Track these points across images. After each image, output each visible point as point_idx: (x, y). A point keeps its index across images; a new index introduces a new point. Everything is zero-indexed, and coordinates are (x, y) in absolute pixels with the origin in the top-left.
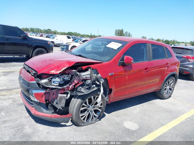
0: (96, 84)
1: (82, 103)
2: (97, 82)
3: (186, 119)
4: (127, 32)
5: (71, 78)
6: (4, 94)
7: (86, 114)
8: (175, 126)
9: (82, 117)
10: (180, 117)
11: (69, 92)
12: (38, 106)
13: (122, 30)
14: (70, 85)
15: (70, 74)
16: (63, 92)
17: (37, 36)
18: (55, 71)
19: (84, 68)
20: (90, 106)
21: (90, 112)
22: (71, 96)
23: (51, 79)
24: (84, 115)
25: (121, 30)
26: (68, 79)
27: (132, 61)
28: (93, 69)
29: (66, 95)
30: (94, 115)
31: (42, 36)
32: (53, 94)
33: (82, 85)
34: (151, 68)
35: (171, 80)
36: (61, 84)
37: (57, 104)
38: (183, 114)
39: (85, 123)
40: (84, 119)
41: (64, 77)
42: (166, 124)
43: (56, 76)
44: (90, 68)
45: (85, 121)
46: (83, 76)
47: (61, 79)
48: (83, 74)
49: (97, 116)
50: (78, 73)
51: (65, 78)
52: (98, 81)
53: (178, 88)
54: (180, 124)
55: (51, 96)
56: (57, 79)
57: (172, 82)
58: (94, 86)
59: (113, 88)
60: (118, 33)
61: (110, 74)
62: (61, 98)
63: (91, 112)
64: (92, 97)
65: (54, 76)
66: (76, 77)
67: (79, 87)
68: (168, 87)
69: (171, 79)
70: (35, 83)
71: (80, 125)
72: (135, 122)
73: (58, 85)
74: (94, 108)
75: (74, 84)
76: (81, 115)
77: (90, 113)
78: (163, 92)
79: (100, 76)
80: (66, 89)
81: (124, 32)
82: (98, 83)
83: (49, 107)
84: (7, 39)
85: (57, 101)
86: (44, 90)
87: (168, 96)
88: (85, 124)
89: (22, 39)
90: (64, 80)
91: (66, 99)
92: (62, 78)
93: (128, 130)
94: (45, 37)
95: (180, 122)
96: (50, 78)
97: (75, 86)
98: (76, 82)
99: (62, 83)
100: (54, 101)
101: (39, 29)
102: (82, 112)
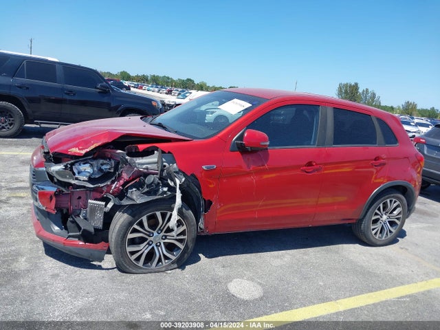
0: (168, 185)
1: (131, 224)
2: (169, 181)
3: (401, 297)
4: (367, 90)
5: (116, 168)
6: (22, 195)
7: (144, 249)
8: (356, 308)
9: (132, 253)
10: (388, 290)
11: (111, 197)
12: (44, 219)
13: (356, 84)
14: (113, 182)
15: (114, 159)
16: (98, 195)
17: (161, 91)
18: (79, 149)
19: (141, 147)
20: (155, 233)
21: (154, 245)
22: (114, 205)
23: (72, 165)
24: (139, 251)
25: (353, 84)
26: (110, 169)
27: (266, 141)
28: (163, 152)
29: (104, 203)
30: (164, 255)
31: (169, 92)
32: (80, 198)
33: (139, 186)
34: (325, 164)
35: (394, 200)
36: (95, 178)
37: (86, 219)
38: (402, 284)
39: (141, 268)
40: (138, 259)
41: (102, 165)
42: (337, 299)
43: (81, 161)
44: (157, 149)
45: (141, 263)
46: (139, 164)
47: (95, 169)
48: (139, 160)
49: (174, 258)
50: (127, 157)
51: (104, 167)
52: (173, 180)
53: (431, 225)
54: (375, 305)
55: (75, 202)
56: (87, 168)
57: (398, 206)
58: (166, 189)
59: (214, 199)
60: (346, 92)
61: (204, 167)
62: (94, 209)
63: (157, 246)
64: (158, 214)
65: (78, 159)
66: (126, 167)
67: (131, 187)
68: (385, 217)
69: (393, 197)
70: (43, 172)
71: (127, 271)
72: (260, 284)
73: (86, 179)
74: (166, 238)
75: (122, 182)
76: (129, 249)
77: (155, 248)
78: (368, 227)
79: (174, 169)
80: (105, 189)
81: (360, 91)
82: (172, 184)
83: (69, 224)
84: (70, 92)
85: (86, 214)
86: (55, 187)
87: (383, 238)
88: (140, 271)
89: (99, 92)
90: (100, 170)
91: (105, 212)
92: (97, 167)
93: (231, 297)
94: (176, 95)
95: (377, 301)
96: (70, 162)
97: (123, 185)
98: (125, 176)
99: (97, 177)
100: (80, 214)
101: (168, 78)
102: (133, 242)
